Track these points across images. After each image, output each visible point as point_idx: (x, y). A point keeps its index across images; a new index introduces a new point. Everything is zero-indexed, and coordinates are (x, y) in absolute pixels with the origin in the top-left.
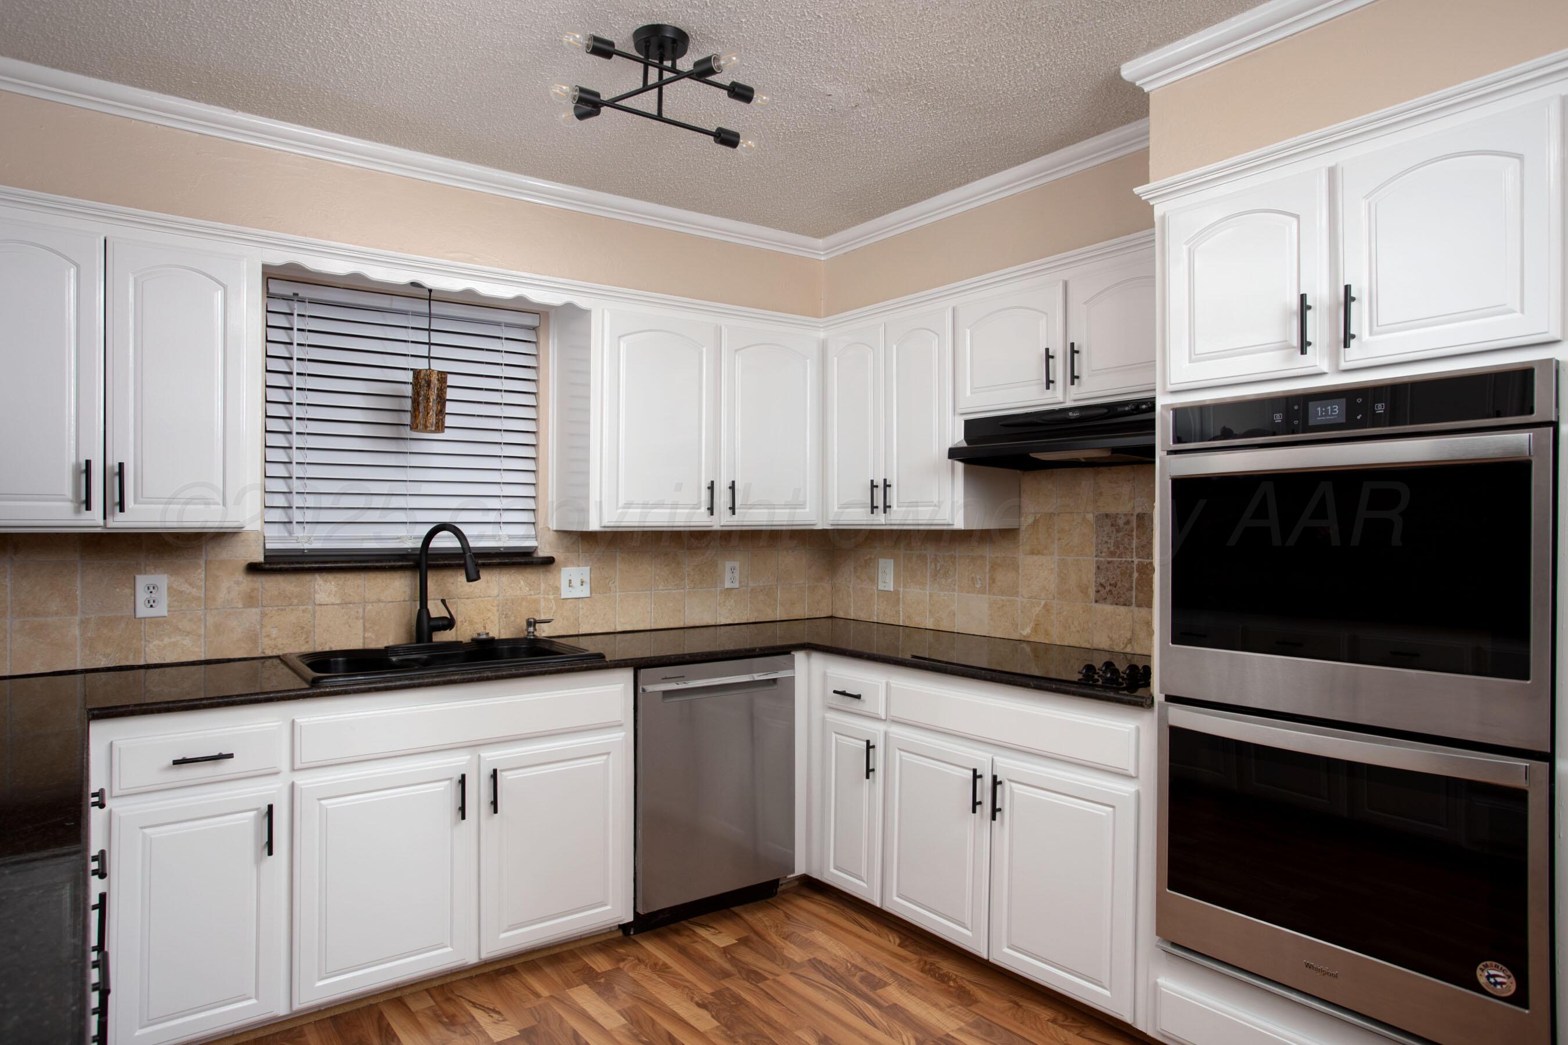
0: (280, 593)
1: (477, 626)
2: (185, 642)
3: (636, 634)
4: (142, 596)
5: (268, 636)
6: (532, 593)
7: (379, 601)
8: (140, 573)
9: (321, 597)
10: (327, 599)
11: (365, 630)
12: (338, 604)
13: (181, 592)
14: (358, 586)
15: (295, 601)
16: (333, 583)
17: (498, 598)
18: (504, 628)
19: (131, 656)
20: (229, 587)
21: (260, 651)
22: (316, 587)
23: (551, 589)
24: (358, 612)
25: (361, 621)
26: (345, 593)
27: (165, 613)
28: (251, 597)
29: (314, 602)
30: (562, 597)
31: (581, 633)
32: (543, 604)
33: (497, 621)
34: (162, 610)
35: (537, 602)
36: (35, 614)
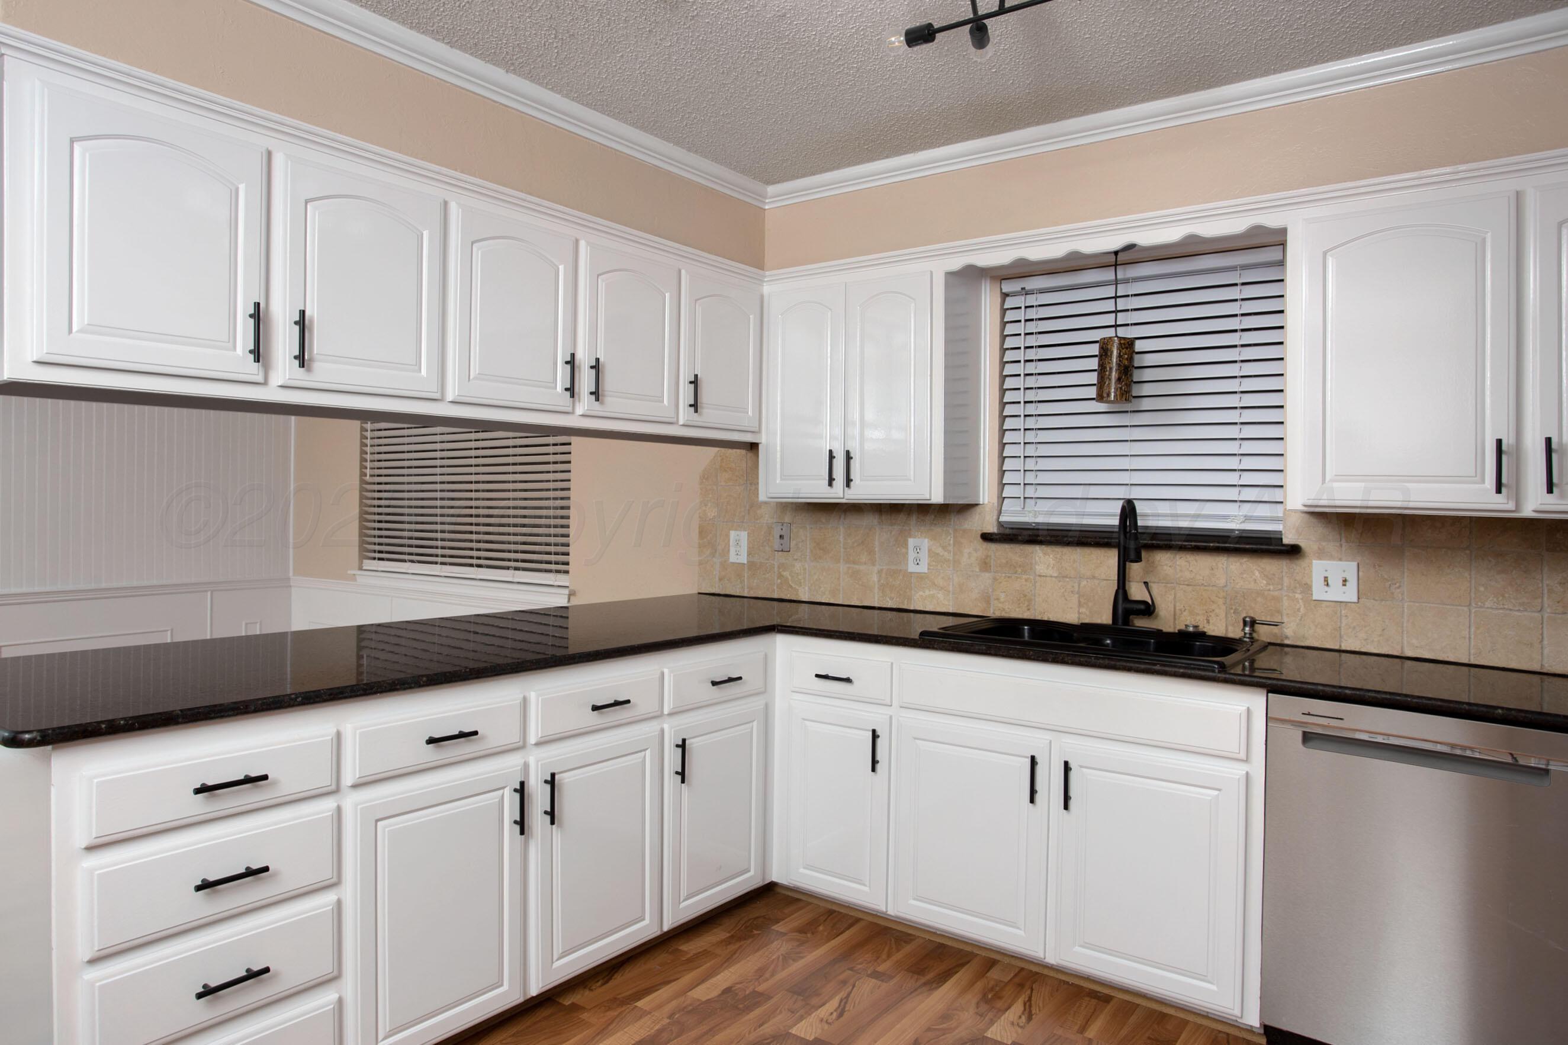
0: (1007, 562)
1: (1198, 618)
2: (939, 595)
3: (1440, 666)
4: (912, 555)
5: (998, 599)
6: (1271, 587)
7: (1094, 577)
8: (910, 537)
9: (1040, 569)
10: (1046, 571)
11: (1080, 605)
12: (1056, 577)
13: (938, 554)
14: (1074, 561)
15: (1020, 570)
16: (1051, 556)
17: (1226, 589)
18: (1233, 625)
19: (906, 602)
20: (970, 553)
21: (992, 611)
22: (1037, 558)
23: (1298, 585)
24: (1073, 587)
25: (1077, 596)
26: (1062, 567)
27: (926, 571)
28: (986, 563)
29: (1035, 573)
30: (1314, 599)
31: (1343, 648)
32: (1286, 602)
33: (1224, 615)
34: (923, 568)
35: (1277, 599)
36: (854, 563)
